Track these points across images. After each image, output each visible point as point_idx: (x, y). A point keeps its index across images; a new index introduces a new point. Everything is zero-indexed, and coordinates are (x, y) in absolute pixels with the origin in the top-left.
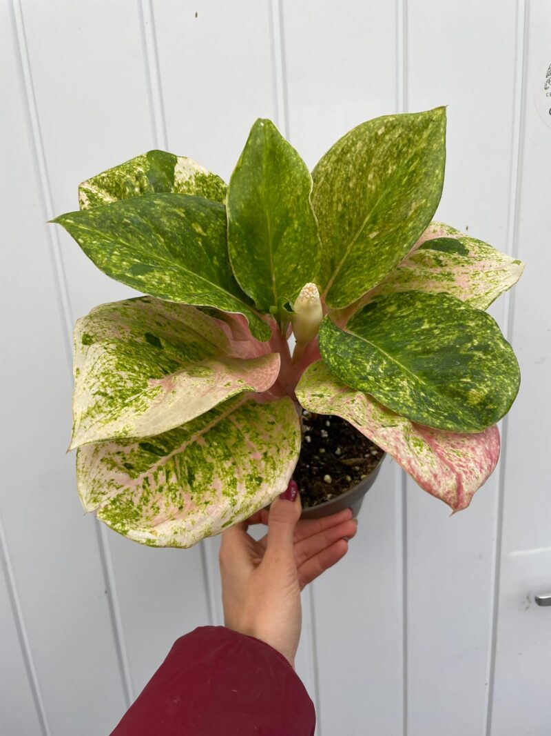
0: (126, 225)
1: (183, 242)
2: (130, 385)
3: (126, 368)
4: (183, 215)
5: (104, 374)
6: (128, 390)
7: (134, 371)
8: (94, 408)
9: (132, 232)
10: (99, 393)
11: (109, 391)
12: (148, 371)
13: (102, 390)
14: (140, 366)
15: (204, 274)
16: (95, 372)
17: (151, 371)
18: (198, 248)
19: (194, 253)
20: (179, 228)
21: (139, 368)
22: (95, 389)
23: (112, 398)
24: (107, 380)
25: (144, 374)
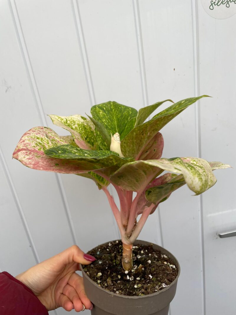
0: (119, 108)
1: (123, 119)
2: (74, 127)
3: (79, 126)
4: (130, 114)
5: (73, 120)
6: (72, 127)
7: (79, 129)
8: (61, 118)
9: (118, 110)
10: (66, 119)
11: (68, 122)
12: (81, 132)
13: (68, 120)
14: (82, 129)
15: (119, 129)
16: (73, 119)
17: (82, 133)
18: (125, 123)
19: (122, 123)
20: (126, 115)
21: (81, 129)
22: (67, 119)
23: (67, 123)
24: (72, 121)
25: (80, 132)
